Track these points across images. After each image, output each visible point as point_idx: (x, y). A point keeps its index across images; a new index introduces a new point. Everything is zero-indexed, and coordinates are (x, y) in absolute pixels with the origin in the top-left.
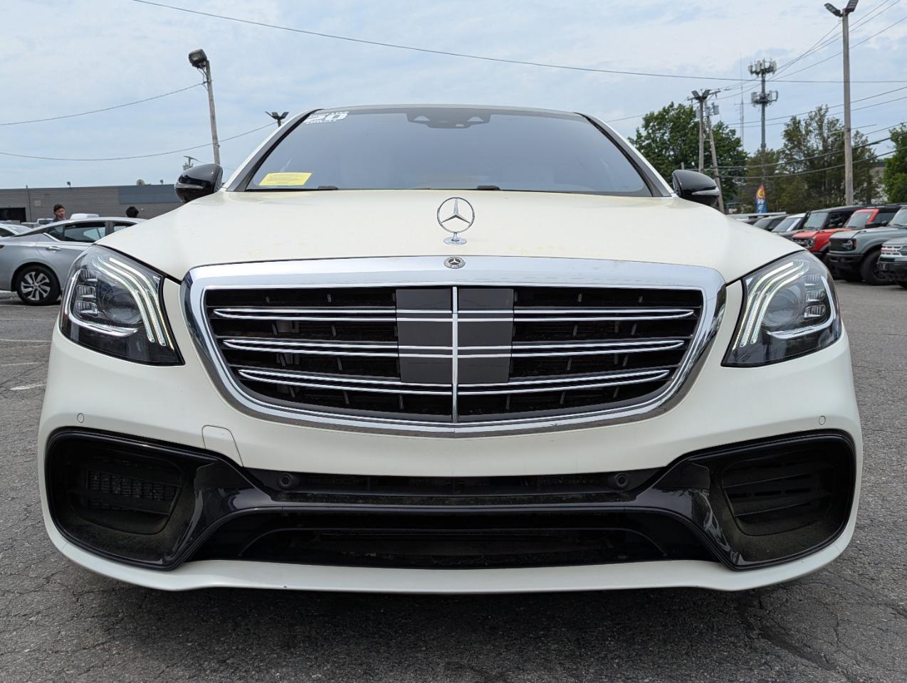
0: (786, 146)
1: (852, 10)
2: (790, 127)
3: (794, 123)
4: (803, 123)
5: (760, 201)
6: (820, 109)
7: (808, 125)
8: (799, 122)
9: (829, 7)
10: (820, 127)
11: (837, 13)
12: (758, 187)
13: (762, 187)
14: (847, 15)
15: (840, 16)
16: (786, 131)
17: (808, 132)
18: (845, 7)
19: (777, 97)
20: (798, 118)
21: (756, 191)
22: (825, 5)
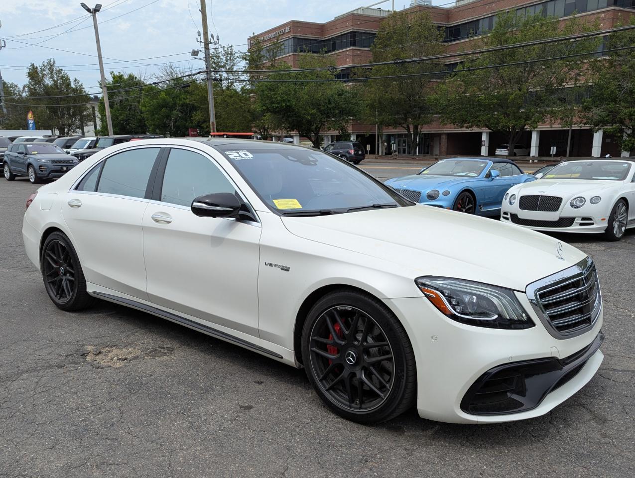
0: (29, 82)
1: (99, 11)
2: (31, 71)
3: (33, 67)
4: (39, 68)
5: (31, 122)
6: (50, 61)
7: (42, 71)
8: (37, 68)
9: (83, 5)
10: (51, 73)
11: (89, 10)
12: (28, 112)
13: (31, 111)
14: (95, 13)
15: (91, 12)
16: (29, 73)
17: (43, 75)
18: (94, 8)
19: (5, 45)
20: (35, 65)
21: (27, 115)
22: (81, 4)
